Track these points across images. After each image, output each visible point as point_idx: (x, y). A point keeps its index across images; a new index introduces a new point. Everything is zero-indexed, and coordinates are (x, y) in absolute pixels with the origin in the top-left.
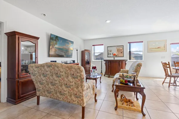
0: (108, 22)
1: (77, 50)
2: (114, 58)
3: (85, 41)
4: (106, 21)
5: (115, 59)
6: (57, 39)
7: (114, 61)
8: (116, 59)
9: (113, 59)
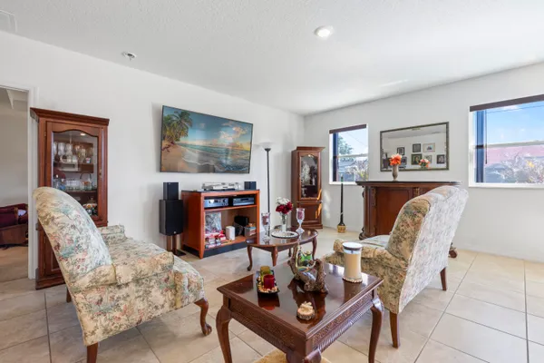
0: (324, 33)
1: (268, 150)
2: (395, 176)
3: (307, 118)
4: (316, 31)
5: (398, 179)
6: (186, 121)
7: (392, 186)
8: (403, 177)
9: (391, 179)
